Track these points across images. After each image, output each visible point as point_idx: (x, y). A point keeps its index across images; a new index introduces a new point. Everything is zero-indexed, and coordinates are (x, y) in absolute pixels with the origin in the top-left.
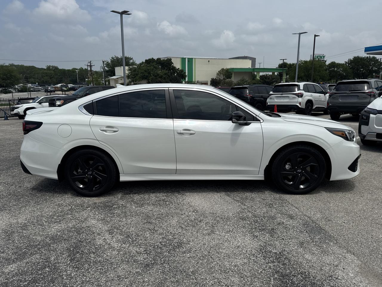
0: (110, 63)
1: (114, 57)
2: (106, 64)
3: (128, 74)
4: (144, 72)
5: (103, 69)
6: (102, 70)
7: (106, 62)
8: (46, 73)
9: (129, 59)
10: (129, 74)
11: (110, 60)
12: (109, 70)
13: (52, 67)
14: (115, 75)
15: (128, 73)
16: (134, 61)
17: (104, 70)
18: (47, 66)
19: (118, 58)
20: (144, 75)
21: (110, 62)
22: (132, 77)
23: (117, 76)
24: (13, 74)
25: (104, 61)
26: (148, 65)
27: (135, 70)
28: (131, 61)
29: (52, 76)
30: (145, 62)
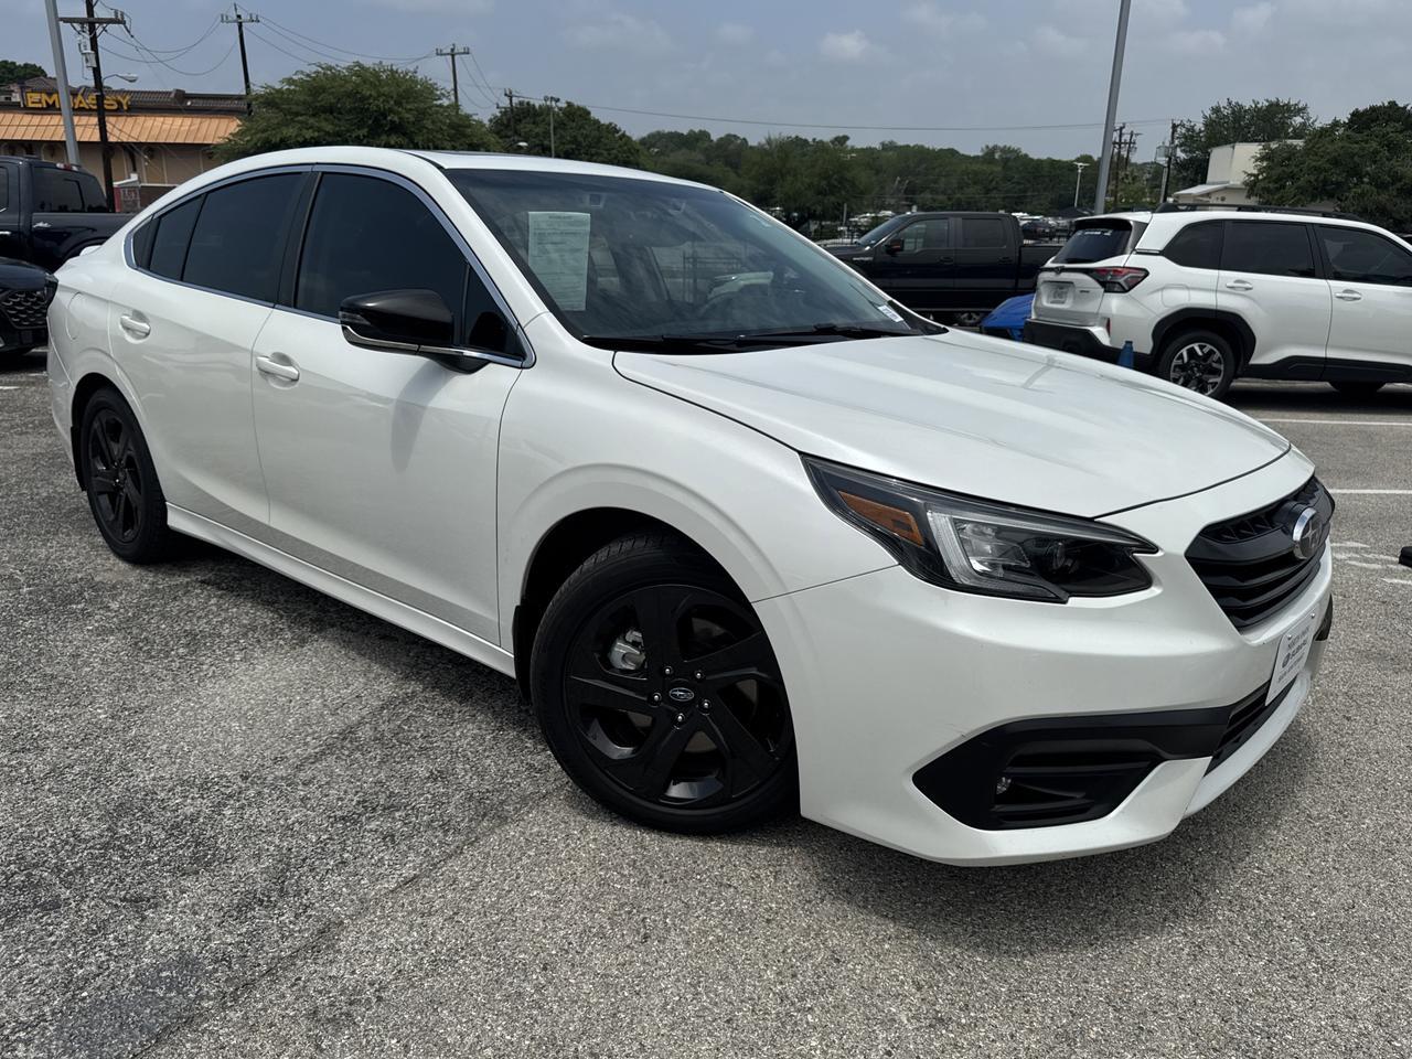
0: (1200, 131)
1: (1224, 103)
2: (1185, 136)
3: (1256, 176)
4: (1327, 166)
5: (1166, 156)
6: (1163, 161)
7: (1183, 126)
8: (976, 173)
9: (1289, 110)
10: (1260, 177)
11: (1202, 120)
12: (1191, 159)
13: (1005, 150)
14: (1204, 182)
15: (1256, 172)
16: (1308, 119)
17: (1169, 162)
18: (987, 147)
19: (1241, 107)
20: (1325, 182)
21: (1200, 126)
22: (1268, 190)
23: (1210, 184)
24: (849, 175)
25: (1178, 123)
26: (1359, 137)
27: (1289, 159)
28: (1298, 120)
29: (994, 183)
30: (1351, 121)
